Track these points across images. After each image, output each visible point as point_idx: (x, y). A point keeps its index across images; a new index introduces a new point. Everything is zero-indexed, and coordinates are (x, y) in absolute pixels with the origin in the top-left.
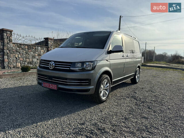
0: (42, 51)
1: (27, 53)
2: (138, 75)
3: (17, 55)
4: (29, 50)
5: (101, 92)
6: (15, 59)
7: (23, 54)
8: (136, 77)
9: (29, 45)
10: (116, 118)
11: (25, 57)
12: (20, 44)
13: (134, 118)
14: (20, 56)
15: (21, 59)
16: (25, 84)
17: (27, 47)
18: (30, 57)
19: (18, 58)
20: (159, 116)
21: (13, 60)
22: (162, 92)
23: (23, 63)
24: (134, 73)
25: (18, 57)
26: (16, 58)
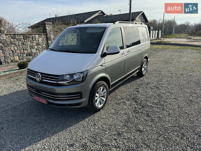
0: (40, 39)
1: (24, 44)
2: (145, 67)
3: (13, 48)
4: (25, 41)
5: (96, 101)
6: (11, 52)
7: (19, 46)
8: (143, 69)
9: (24, 34)
10: (109, 133)
11: (22, 49)
12: (14, 35)
13: (127, 132)
14: (16, 48)
15: (18, 51)
16: (21, 87)
17: (22, 37)
18: (28, 48)
19: (14, 51)
20: (155, 127)
21: (9, 54)
22: (168, 88)
23: (21, 56)
24: (140, 66)
25: (14, 49)
26: (13, 51)
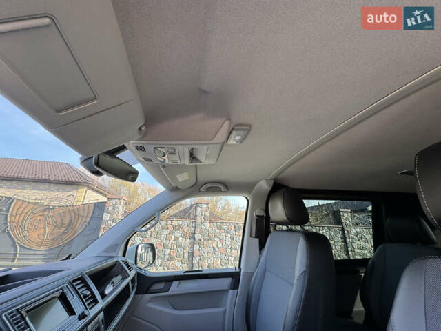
1: (233, 239)
4: (237, 233)
6: (212, 250)
7: (225, 241)
11: (230, 247)
12: (221, 223)
15: (222, 251)
17: (233, 227)
19: (217, 249)
21: (208, 253)
23: (225, 259)
25: (217, 246)
26: (214, 249)
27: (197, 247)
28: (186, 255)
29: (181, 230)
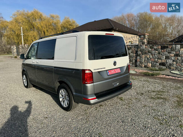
1: (159, 54)
4: (162, 51)
7: (155, 55)
9: (163, 45)
11: (157, 58)
12: (152, 45)
14: (152, 56)
15: (153, 60)
17: (160, 47)
18: (163, 58)
19: (149, 58)
21: (144, 60)
23: (154, 64)
27: (138, 57)
28: (134, 61)
29: (131, 49)
